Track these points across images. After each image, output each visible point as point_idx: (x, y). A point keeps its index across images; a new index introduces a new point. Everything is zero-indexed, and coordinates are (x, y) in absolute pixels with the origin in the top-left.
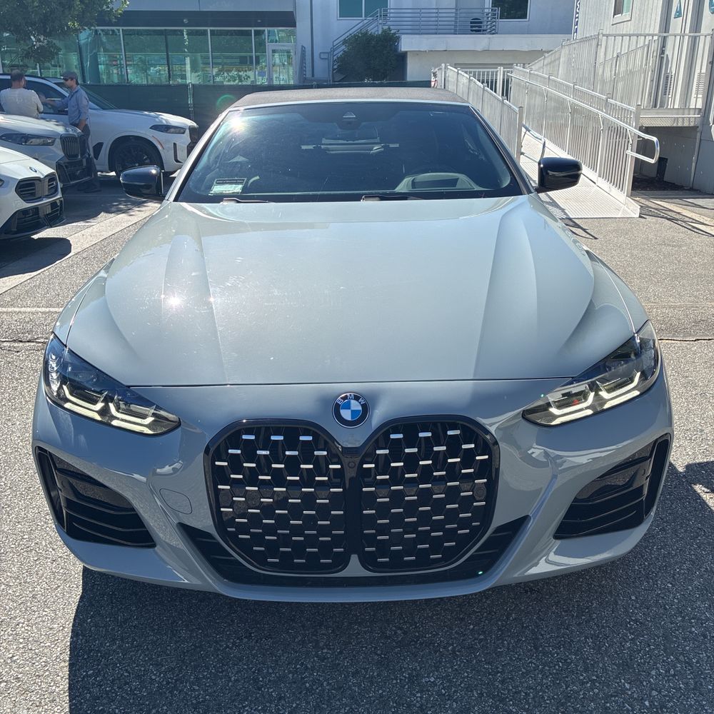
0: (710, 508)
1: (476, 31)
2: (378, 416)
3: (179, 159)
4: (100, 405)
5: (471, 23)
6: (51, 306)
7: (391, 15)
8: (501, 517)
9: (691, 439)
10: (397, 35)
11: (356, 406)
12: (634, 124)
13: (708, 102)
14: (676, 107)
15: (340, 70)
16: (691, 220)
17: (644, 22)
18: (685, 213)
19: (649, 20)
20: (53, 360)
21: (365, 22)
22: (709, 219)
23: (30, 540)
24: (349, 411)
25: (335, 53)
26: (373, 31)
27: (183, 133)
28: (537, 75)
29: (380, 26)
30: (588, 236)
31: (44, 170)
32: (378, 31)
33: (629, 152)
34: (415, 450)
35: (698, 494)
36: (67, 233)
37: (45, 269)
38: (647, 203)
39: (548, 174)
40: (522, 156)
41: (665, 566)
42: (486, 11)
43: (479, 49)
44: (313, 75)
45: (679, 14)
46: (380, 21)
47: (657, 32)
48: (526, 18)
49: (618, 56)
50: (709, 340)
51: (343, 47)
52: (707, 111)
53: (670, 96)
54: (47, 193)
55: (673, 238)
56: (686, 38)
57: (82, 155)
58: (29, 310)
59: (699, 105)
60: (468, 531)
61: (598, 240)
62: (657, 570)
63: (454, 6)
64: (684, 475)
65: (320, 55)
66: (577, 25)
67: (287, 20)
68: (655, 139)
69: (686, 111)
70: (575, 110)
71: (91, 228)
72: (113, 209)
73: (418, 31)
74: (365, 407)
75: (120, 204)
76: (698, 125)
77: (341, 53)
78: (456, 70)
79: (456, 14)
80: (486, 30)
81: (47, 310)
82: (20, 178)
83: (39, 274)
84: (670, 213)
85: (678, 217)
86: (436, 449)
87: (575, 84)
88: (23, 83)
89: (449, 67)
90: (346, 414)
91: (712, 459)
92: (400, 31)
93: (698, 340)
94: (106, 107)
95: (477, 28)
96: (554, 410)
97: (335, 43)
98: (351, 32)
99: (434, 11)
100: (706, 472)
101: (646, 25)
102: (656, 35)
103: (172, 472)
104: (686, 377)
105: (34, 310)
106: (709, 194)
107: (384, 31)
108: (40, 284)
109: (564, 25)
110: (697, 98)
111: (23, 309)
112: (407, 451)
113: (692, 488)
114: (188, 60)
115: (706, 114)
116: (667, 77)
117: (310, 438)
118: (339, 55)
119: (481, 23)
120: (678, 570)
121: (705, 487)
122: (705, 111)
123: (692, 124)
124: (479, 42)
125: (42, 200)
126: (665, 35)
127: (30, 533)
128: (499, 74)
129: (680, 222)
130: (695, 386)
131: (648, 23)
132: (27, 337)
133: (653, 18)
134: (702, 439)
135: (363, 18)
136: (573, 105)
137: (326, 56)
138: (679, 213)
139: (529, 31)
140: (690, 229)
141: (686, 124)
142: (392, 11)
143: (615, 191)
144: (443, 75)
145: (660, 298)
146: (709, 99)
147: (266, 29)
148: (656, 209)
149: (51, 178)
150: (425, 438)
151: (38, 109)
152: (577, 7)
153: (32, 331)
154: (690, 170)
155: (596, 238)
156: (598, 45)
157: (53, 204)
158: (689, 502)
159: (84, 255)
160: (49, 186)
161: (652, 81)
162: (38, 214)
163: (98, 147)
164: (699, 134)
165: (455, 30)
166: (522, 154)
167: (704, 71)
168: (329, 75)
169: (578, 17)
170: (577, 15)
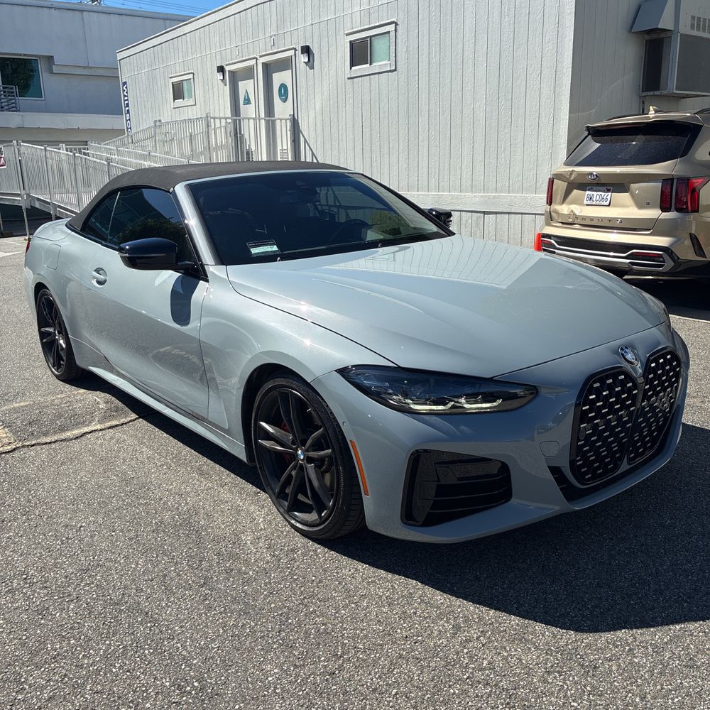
2: (642, 355)
17: (212, 107)
43: (13, 126)
45: (248, 102)
47: (229, 116)
48: (42, 97)
66: (127, 106)
86: (666, 368)
89: (23, 144)
101: (214, 110)
102: (229, 118)
109: (82, 105)
112: (659, 372)
116: (248, 153)
117: (623, 377)
126: (238, 118)
131: (216, 108)
133: (221, 105)
144: (17, 152)
152: (124, 90)
167: (285, 148)
169: (127, 100)
170: (126, 98)
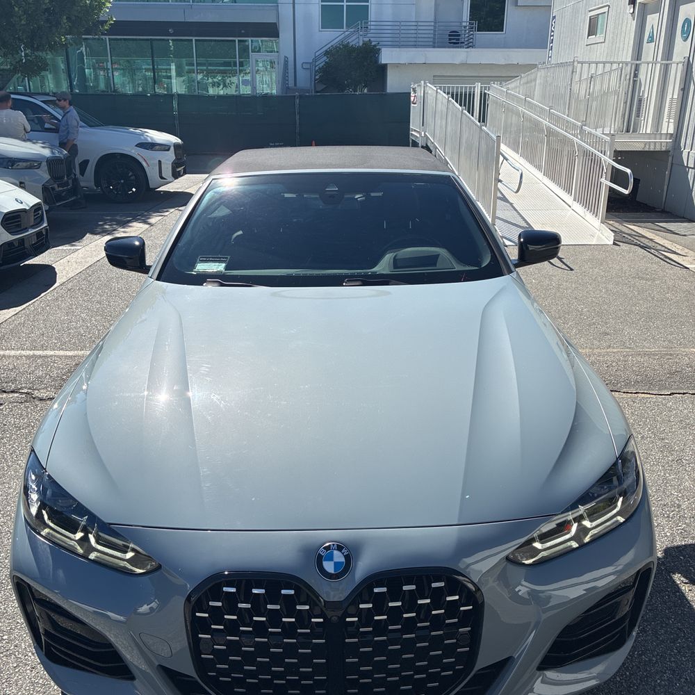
0: (689, 603)
1: (454, 43)
2: (362, 568)
3: (163, 176)
4: (79, 535)
5: (450, 35)
6: (35, 348)
7: (372, 27)
8: (484, 659)
9: (668, 517)
10: (377, 47)
11: (338, 557)
12: (608, 153)
13: (680, 127)
14: (648, 132)
15: (321, 81)
16: (663, 249)
17: (618, 45)
18: (658, 239)
19: (622, 43)
20: (33, 481)
21: (347, 33)
22: (681, 247)
23: (9, 641)
24: (333, 562)
25: (317, 64)
26: (353, 43)
27: (168, 150)
28: (513, 95)
29: (361, 38)
30: (564, 266)
31: (30, 200)
32: (358, 42)
33: (603, 180)
34: (399, 604)
35: (677, 585)
36: (52, 259)
37: (30, 303)
38: (621, 227)
39: (527, 248)
40: (499, 183)
41: (646, 676)
42: (464, 24)
43: (457, 62)
44: (295, 84)
45: (651, 39)
46: (361, 33)
47: (629, 60)
48: (503, 31)
49: (592, 77)
50: (684, 394)
51: (325, 58)
52: (678, 135)
53: (642, 119)
54: (32, 224)
55: (646, 270)
56: (658, 65)
57: (68, 176)
58: (13, 353)
59: (671, 131)
60: (451, 672)
61: (573, 272)
62: (639, 681)
63: (432, 18)
64: (663, 562)
65: (302, 65)
66: (552, 43)
67: (271, 31)
68: (628, 171)
69: (658, 136)
70: (550, 133)
71: (76, 253)
72: (99, 230)
73: (398, 44)
74: (348, 558)
75: (105, 224)
76: (670, 149)
77: (322, 64)
78: (435, 89)
79: (435, 27)
80: (463, 43)
81: (31, 353)
82: (6, 211)
83: (24, 309)
84: (642, 240)
85: (650, 244)
86: (420, 602)
87: (551, 108)
88: (10, 103)
89: (428, 84)
90: (329, 567)
91: (691, 541)
92: (381, 43)
93: (673, 394)
94: (93, 124)
95: (454, 41)
96: (537, 545)
97: (317, 54)
98: (332, 44)
99: (414, 24)
100: (684, 557)
101: (619, 48)
102: (629, 63)
103: (149, 611)
104: (663, 439)
105: (18, 353)
106: (680, 218)
107: (365, 43)
108: (24, 321)
109: (540, 39)
110: (669, 122)
111: (7, 352)
112: (391, 604)
113: (671, 578)
114: (173, 67)
115: (678, 140)
116: (640, 101)
117: (292, 592)
118: (321, 66)
119: (459, 35)
120: (659, 681)
121: (684, 577)
122: (677, 136)
123: (664, 149)
124: (458, 55)
125: (28, 231)
126: (638, 62)
127: (9, 633)
128: (476, 89)
129: (652, 251)
130: (671, 451)
131: (621, 46)
132: (11, 386)
133: (626, 42)
134: (680, 517)
135: (345, 29)
136: (549, 129)
137: (308, 66)
138: (651, 240)
139: (505, 45)
140: (662, 259)
141: (658, 149)
142: (372, 23)
143: (589, 217)
144: (422, 92)
145: (635, 342)
146: (680, 125)
147: (250, 39)
148: (629, 235)
149: (37, 208)
150: (410, 591)
151: (25, 129)
152: (552, 25)
153: (16, 380)
154: (663, 191)
155: (572, 270)
156: (573, 72)
157: (39, 234)
158: (669, 596)
159: (69, 287)
160: (35, 216)
161: (626, 103)
162: (24, 245)
163: (85, 164)
164: (670, 159)
165: (434, 43)
166: (500, 181)
167: (675, 96)
168: (311, 84)
169: (553, 36)
170: (552, 34)
